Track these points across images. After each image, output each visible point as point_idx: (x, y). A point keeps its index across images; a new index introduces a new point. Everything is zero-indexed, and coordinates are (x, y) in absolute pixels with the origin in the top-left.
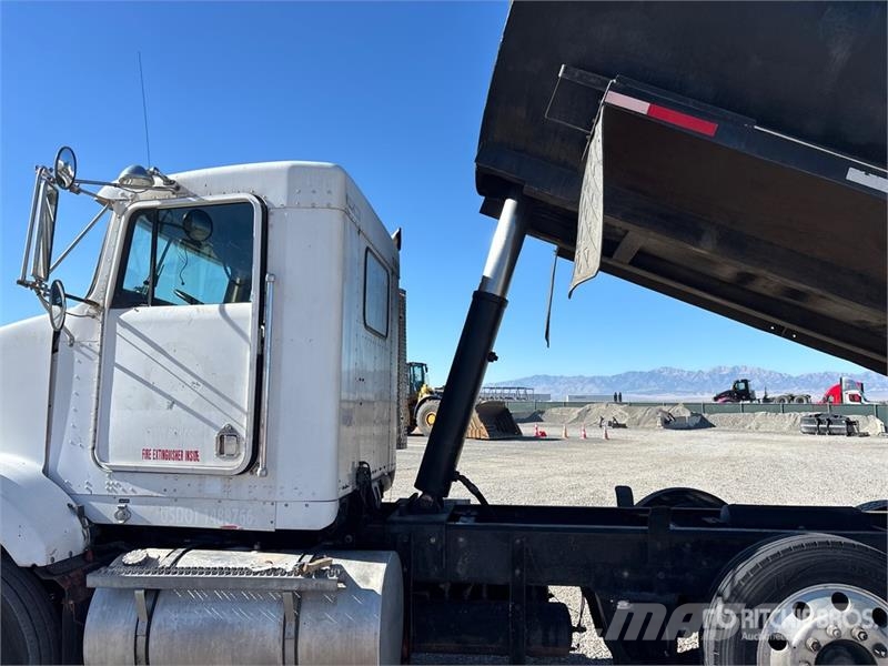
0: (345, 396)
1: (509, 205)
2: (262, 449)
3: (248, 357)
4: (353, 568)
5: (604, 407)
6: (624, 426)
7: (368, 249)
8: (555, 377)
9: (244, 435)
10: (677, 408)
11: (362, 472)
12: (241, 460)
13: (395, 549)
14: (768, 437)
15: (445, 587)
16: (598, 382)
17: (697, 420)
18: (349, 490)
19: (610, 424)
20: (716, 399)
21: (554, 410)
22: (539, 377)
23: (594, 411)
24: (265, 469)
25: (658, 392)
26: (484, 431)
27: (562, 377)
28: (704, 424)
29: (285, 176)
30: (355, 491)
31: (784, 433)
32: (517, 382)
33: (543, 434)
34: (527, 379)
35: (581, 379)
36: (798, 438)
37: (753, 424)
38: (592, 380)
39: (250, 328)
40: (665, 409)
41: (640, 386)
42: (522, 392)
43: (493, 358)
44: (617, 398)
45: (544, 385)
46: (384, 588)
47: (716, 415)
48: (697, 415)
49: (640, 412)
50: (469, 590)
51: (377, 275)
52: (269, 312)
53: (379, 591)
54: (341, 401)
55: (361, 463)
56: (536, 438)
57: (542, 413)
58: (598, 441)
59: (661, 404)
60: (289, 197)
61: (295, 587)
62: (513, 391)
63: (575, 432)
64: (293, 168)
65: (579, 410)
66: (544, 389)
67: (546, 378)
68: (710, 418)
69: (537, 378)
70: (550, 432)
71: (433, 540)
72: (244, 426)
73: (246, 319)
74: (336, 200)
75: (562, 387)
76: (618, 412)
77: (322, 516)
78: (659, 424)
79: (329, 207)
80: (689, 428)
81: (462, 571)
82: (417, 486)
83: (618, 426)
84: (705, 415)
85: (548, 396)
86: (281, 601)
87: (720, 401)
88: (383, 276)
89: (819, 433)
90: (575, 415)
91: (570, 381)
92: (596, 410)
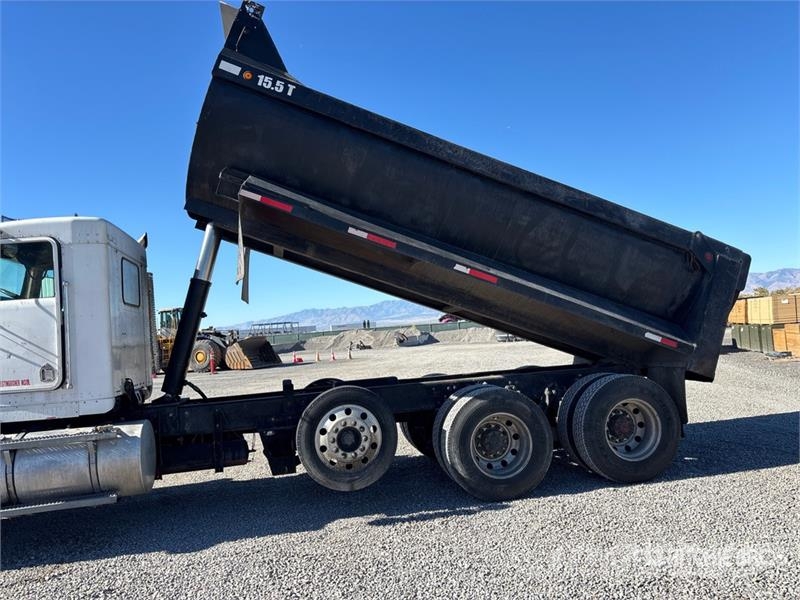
0: (114, 344)
1: (209, 227)
2: (68, 374)
3: (55, 327)
4: (125, 428)
5: (354, 333)
6: (369, 347)
7: (123, 258)
8: (322, 310)
9: (57, 368)
10: (411, 329)
11: (128, 385)
12: (56, 382)
13: (148, 418)
14: (477, 346)
15: (181, 440)
16: (359, 311)
17: (426, 338)
18: (121, 393)
19: (358, 346)
20: (441, 320)
21: (314, 340)
22: (307, 311)
23: (347, 338)
24: (71, 385)
25: (408, 317)
26: (248, 363)
27: (327, 310)
28: (431, 340)
29: (70, 226)
30: (124, 395)
31: (486, 343)
32: (288, 317)
33: (300, 360)
34: (296, 314)
35: (344, 310)
36: (494, 345)
37: (466, 338)
38: (354, 311)
39: (55, 311)
40: (402, 331)
41: (393, 313)
42: (288, 326)
43: (204, 315)
44: (366, 325)
45: (313, 318)
46: (142, 434)
47: (441, 333)
48: (426, 334)
49: (382, 335)
50: (194, 439)
51: (130, 271)
52: (66, 301)
53: (139, 436)
54: (112, 347)
55: (127, 379)
56: (294, 364)
57: (304, 342)
58: (344, 361)
59: (398, 327)
60: (73, 237)
61: (94, 439)
62: (281, 326)
63: (328, 356)
64: (75, 221)
65: (335, 337)
66: (313, 321)
67: (314, 311)
68: (435, 335)
69: (306, 312)
70: (305, 357)
71: (171, 415)
72: (56, 364)
73: (53, 306)
74: (102, 237)
75: (328, 319)
76: (366, 337)
77: (107, 406)
78: (395, 343)
79: (98, 242)
80: (419, 345)
81: (188, 429)
82: (163, 390)
83: (364, 347)
84: (432, 334)
85: (314, 328)
86: (86, 448)
87: (444, 321)
88: (134, 270)
89: (509, 341)
90: (332, 342)
91: (334, 312)
92: (349, 336)
